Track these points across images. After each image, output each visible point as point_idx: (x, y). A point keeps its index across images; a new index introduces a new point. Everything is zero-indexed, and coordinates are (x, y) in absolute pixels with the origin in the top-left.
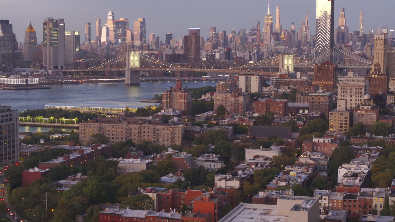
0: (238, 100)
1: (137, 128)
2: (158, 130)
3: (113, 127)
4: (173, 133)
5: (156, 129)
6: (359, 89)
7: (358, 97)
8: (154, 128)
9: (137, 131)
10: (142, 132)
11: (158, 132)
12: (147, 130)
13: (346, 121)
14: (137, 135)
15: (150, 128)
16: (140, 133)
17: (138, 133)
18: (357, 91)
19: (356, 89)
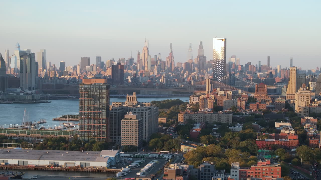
0: (242, 103)
1: (209, 116)
2: (220, 116)
3: (197, 116)
4: (228, 118)
5: (219, 116)
6: (307, 96)
7: (307, 100)
8: (218, 116)
9: (209, 117)
10: (212, 118)
11: (220, 117)
12: (214, 117)
13: (307, 111)
14: (209, 119)
15: (216, 116)
16: (211, 118)
17: (210, 118)
18: (307, 97)
19: (306, 96)
